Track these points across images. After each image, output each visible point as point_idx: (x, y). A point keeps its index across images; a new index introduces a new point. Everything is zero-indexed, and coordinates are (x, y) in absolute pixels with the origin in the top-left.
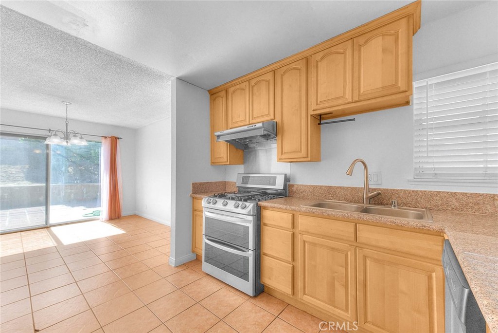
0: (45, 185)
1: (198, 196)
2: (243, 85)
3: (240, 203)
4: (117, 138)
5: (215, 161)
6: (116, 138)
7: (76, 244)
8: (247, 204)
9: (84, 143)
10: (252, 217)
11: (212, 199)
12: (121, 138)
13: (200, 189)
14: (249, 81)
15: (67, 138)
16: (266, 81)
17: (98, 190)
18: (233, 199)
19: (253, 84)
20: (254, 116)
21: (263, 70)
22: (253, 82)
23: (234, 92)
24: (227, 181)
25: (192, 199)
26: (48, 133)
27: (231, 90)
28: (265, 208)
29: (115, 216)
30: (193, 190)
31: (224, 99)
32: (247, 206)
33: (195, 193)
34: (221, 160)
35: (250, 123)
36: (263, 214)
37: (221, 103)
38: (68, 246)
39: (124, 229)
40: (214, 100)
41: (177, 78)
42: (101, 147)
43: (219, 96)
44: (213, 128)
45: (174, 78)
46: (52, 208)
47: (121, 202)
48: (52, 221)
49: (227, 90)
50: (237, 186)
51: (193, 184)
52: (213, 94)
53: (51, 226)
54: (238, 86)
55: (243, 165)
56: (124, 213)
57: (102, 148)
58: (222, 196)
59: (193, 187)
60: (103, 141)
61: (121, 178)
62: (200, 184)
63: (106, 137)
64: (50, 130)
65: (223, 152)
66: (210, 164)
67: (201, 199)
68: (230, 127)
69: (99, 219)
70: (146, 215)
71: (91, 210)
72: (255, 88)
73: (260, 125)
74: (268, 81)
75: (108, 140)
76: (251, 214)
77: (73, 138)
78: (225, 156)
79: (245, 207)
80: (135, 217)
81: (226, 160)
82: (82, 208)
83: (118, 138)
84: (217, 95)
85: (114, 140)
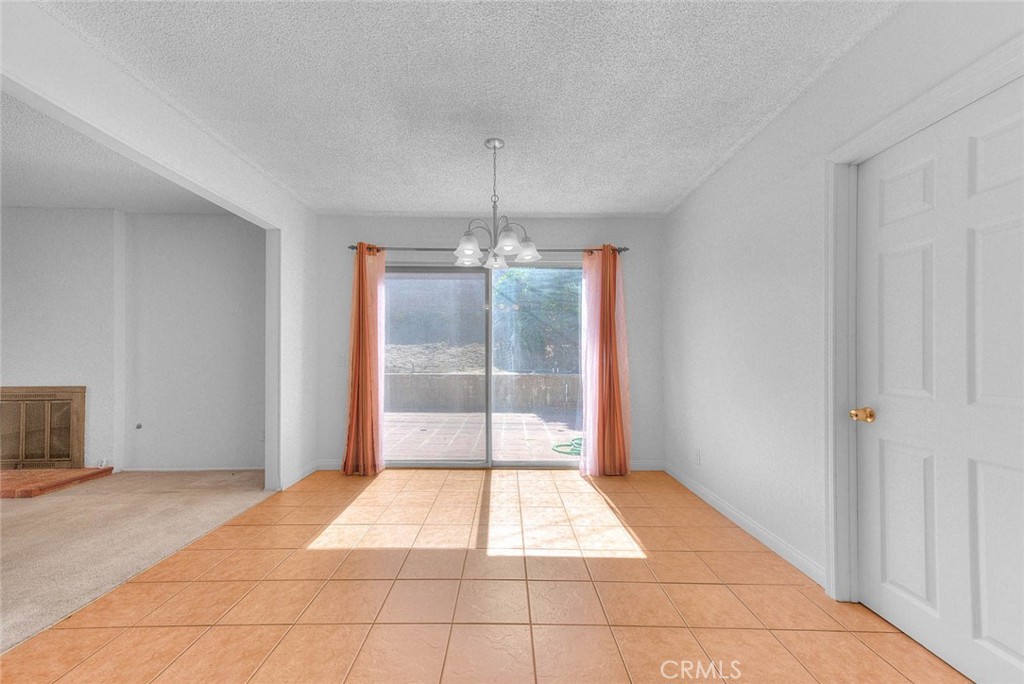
0: (483, 372)
4: (615, 251)
6: (613, 250)
12: (625, 249)
17: (576, 389)
29: (613, 471)
42: (581, 280)
56: (633, 464)
57: (584, 280)
60: (585, 262)
63: (591, 252)
75: (598, 256)
80: (663, 479)
83: (620, 250)
85: (610, 257)
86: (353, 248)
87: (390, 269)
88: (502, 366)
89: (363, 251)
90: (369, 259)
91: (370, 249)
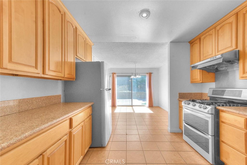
0: (131, 92)
1: (181, 100)
2: (211, 32)
3: (203, 105)
5: (193, 81)
6: (151, 73)
7: (138, 113)
8: (208, 106)
9: (140, 77)
10: (211, 115)
11: (187, 102)
13: (183, 96)
14: (215, 28)
15: (135, 76)
16: (229, 23)
17: (145, 94)
18: (200, 103)
19: (218, 29)
20: (219, 50)
21: (227, 16)
22: (218, 28)
23: (205, 38)
24: (203, 92)
25: (179, 101)
26: (131, 74)
27: (202, 38)
28: (223, 111)
29: (151, 106)
30: (179, 97)
31: (198, 44)
32: (208, 107)
33: (180, 98)
34: (196, 80)
35: (216, 55)
36: (220, 115)
37: (196, 46)
38: (136, 113)
39: (153, 111)
40: (193, 46)
41: (170, 42)
42: (146, 77)
43: (195, 44)
44: (192, 62)
45: (169, 43)
46: (133, 100)
47: (153, 100)
48: (133, 104)
49: (200, 38)
50: (208, 96)
51: (179, 93)
52: (192, 43)
53: (133, 106)
54: (207, 34)
55: (214, 83)
56: (154, 105)
58: (193, 101)
59: (179, 95)
61: (153, 90)
62: (184, 94)
63: (148, 73)
64: (132, 73)
65: (198, 75)
66: (190, 83)
67: (182, 101)
68: (202, 60)
69: (145, 106)
70: (162, 107)
71: (144, 102)
72: (220, 31)
73: (220, 56)
74: (231, 23)
75: (148, 74)
76: (210, 113)
77: (137, 75)
78: (199, 78)
79: (206, 108)
80: (159, 107)
81: (199, 80)
82: (141, 101)
83: (152, 73)
84: (194, 43)
85: (150, 74)
86: (112, 73)
87: (117, 76)
88: (134, 91)
89: (113, 74)
90: (114, 75)
91: (115, 73)
